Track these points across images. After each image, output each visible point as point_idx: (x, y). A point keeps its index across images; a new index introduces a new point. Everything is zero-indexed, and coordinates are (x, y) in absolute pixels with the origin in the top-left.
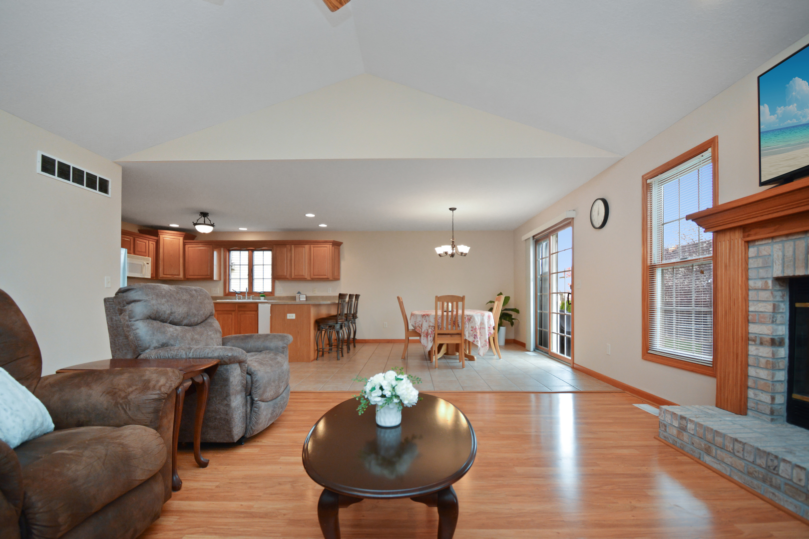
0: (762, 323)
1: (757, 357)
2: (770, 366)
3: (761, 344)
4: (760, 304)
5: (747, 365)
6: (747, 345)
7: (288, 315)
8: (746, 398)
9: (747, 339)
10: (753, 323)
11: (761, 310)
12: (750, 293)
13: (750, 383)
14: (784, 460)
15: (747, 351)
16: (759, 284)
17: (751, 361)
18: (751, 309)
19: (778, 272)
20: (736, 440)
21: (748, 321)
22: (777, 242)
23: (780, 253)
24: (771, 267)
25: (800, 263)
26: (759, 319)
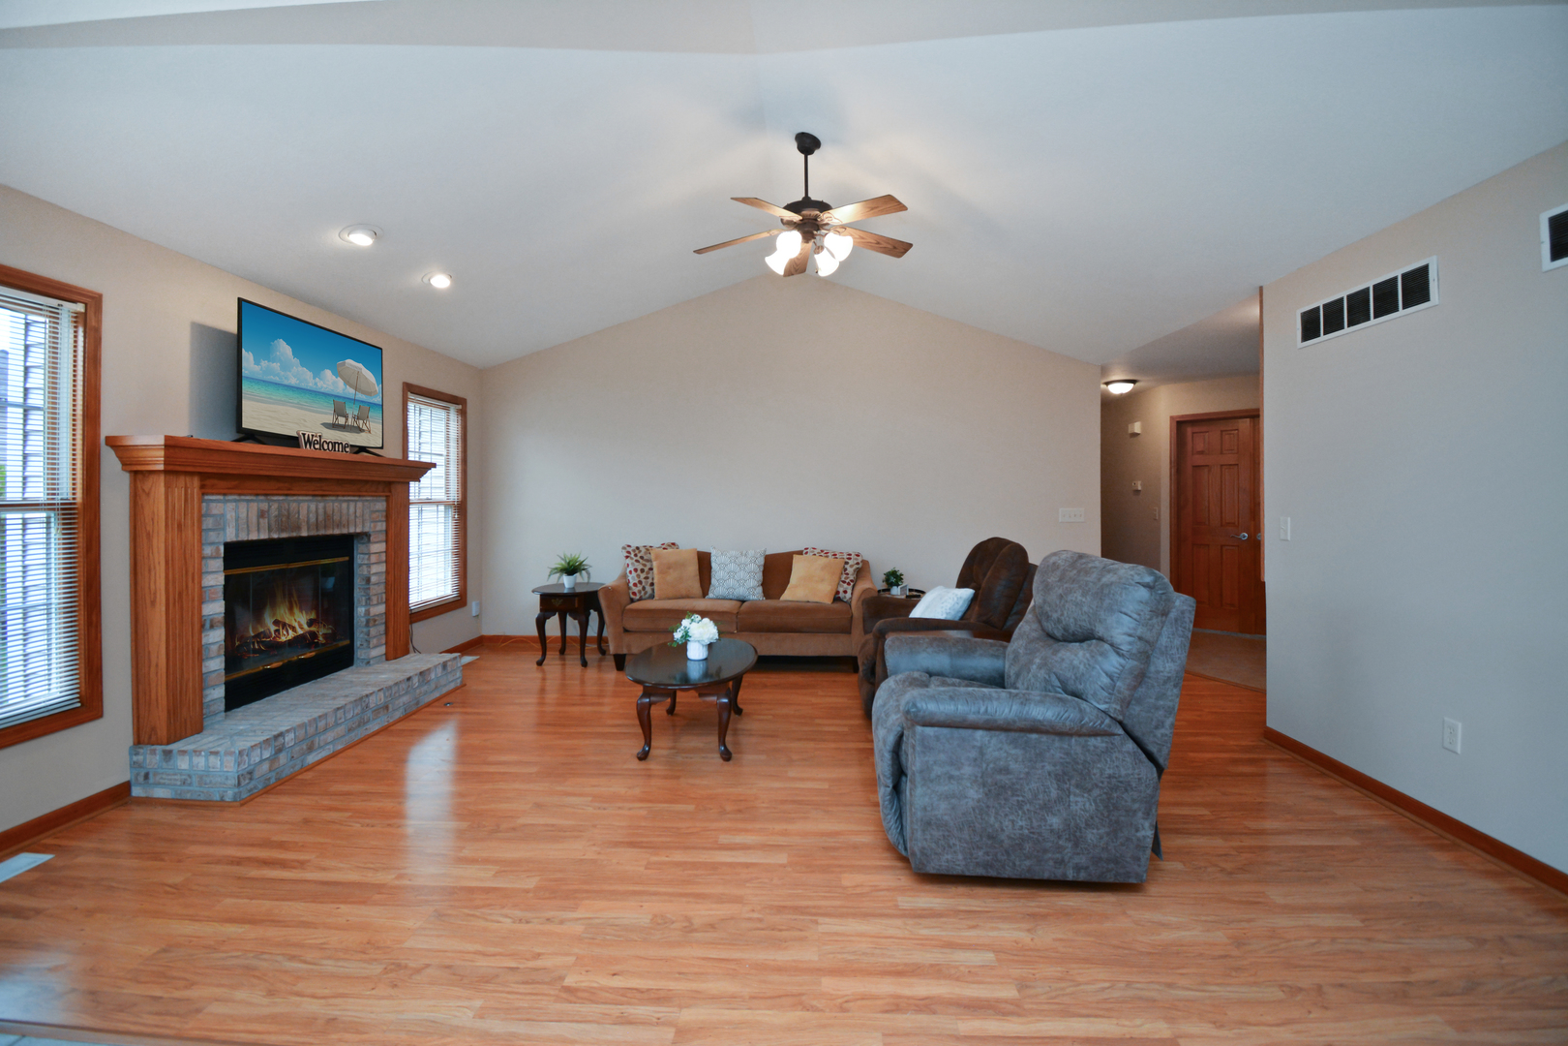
3: (211, 627)
4: (212, 577)
6: (200, 632)
9: (201, 624)
10: (206, 602)
11: (213, 583)
12: (203, 561)
16: (210, 551)
19: (231, 536)
21: (202, 601)
22: (229, 501)
23: (234, 514)
24: (224, 529)
25: (254, 527)
26: (210, 595)
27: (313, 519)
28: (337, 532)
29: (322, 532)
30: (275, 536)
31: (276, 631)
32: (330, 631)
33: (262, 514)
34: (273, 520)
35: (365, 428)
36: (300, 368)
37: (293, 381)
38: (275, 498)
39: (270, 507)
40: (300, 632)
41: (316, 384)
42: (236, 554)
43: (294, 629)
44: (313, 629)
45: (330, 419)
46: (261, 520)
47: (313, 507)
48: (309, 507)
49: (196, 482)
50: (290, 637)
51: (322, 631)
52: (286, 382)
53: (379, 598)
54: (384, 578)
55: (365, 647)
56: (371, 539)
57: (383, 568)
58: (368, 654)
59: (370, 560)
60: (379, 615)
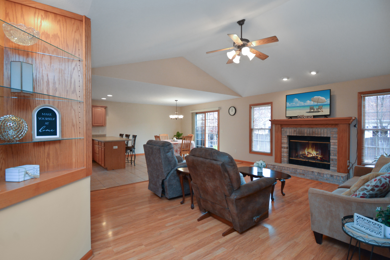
0: (285, 144)
2: (286, 153)
3: (285, 148)
4: (284, 140)
5: (281, 153)
6: (281, 149)
7: (114, 147)
8: (281, 160)
9: (281, 147)
10: (283, 144)
11: (284, 141)
12: (282, 138)
13: (282, 157)
15: (281, 150)
16: (284, 136)
17: (282, 152)
18: (282, 141)
19: (288, 134)
20: (288, 167)
21: (282, 144)
22: (288, 129)
23: (289, 131)
24: (287, 133)
25: (293, 133)
26: (284, 143)
27: (308, 132)
28: (316, 136)
29: (311, 135)
30: (298, 135)
32: (322, 157)
33: (295, 131)
34: (297, 132)
35: (321, 111)
36: (300, 102)
37: (298, 105)
38: (298, 128)
39: (296, 130)
40: (314, 156)
41: (305, 104)
42: (290, 137)
43: (312, 155)
44: (317, 155)
45: (309, 111)
46: (295, 132)
47: (309, 130)
48: (307, 130)
50: (311, 156)
51: (319, 157)
52: (296, 106)
53: (334, 154)
54: (337, 150)
55: (331, 166)
56: (331, 138)
57: (336, 147)
58: (331, 168)
59: (331, 144)
60: (334, 159)
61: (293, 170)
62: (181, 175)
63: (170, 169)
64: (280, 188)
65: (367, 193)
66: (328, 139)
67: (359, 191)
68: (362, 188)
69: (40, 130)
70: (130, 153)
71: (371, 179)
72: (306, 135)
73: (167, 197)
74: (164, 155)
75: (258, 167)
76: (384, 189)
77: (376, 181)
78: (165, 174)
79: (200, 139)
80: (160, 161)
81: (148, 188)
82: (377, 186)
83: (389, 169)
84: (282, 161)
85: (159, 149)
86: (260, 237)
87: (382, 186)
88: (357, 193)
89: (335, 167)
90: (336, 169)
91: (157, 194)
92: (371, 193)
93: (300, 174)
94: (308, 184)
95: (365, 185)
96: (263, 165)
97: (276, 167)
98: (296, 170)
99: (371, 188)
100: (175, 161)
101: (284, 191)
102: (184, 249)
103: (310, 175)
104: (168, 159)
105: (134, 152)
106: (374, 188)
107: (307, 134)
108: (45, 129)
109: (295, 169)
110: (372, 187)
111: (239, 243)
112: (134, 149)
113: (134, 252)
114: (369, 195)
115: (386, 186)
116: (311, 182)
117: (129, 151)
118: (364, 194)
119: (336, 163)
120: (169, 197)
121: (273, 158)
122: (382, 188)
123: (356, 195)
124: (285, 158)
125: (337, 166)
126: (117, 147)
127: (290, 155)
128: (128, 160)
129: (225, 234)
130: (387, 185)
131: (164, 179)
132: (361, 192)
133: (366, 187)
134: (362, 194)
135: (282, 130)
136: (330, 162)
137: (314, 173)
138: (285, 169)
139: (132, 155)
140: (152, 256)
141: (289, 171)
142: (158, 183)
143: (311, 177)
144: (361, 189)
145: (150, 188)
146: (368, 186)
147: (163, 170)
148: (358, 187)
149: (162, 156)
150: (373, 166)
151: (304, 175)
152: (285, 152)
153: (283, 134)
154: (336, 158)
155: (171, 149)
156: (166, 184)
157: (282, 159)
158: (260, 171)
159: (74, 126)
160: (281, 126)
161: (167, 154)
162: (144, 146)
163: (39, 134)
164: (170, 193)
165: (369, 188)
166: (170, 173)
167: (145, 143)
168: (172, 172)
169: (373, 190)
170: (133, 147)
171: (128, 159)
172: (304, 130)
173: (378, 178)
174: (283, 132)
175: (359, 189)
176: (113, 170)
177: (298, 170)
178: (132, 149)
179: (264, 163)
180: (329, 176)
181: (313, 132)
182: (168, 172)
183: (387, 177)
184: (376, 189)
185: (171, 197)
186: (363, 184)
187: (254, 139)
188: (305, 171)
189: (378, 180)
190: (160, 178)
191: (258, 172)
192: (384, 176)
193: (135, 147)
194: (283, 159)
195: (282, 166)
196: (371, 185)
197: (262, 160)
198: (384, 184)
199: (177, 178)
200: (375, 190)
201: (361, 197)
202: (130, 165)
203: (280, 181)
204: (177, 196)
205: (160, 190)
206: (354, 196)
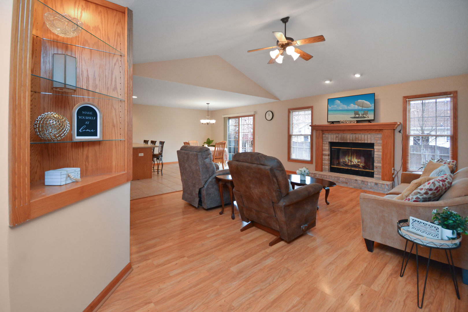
1: (325, 159)
2: (328, 160)
3: (326, 155)
4: (326, 147)
5: (323, 160)
7: (139, 154)
9: (323, 155)
12: (323, 144)
13: (323, 164)
14: (341, 177)
15: (323, 157)
16: (325, 143)
17: (323, 159)
18: (323, 148)
19: (330, 140)
20: (330, 176)
21: (323, 151)
22: (330, 134)
23: (330, 137)
24: (328, 139)
25: (335, 139)
26: (325, 150)
27: (351, 138)
28: (360, 142)
30: (340, 141)
31: (348, 162)
32: (364, 165)
33: (337, 137)
34: (340, 138)
36: (343, 105)
38: (340, 134)
39: (339, 136)
40: (355, 164)
41: (348, 108)
42: (332, 144)
43: (353, 162)
47: (351, 136)
48: (350, 136)
49: (321, 131)
50: (351, 164)
51: (362, 165)
52: (339, 109)
53: (378, 161)
54: (381, 156)
55: (375, 174)
56: (375, 145)
57: (381, 153)
58: (375, 176)
59: (375, 150)
60: (378, 166)
61: (335, 179)
62: (221, 183)
63: (208, 176)
64: (324, 196)
65: (421, 197)
66: (372, 145)
67: (412, 195)
68: (416, 192)
69: (80, 130)
70: (157, 161)
71: (424, 183)
72: (348, 141)
73: (205, 207)
74: (201, 161)
75: (301, 175)
76: (437, 192)
77: (430, 185)
78: (203, 183)
79: (232, 146)
80: (198, 168)
81: (181, 199)
82: (431, 190)
83: (439, 173)
84: (323, 169)
85: (197, 155)
86: (309, 246)
87: (435, 190)
88: (410, 197)
89: (380, 175)
90: (380, 176)
91: (193, 204)
92: (424, 197)
93: (343, 182)
94: (352, 193)
95: (418, 189)
96: (306, 172)
97: (317, 175)
98: (339, 178)
99: (424, 192)
100: (214, 168)
101: (328, 199)
102: (230, 260)
103: (353, 184)
104: (206, 165)
105: (161, 160)
106: (428, 191)
107: (350, 140)
108: (86, 129)
109: (337, 177)
110: (426, 191)
111: (288, 253)
112: (162, 156)
113: (177, 264)
114: (422, 199)
115: (440, 190)
116: (355, 191)
117: (156, 159)
118: (417, 198)
119: (380, 170)
120: (207, 207)
121: (313, 166)
122: (436, 191)
123: (409, 200)
124: (326, 166)
125: (381, 174)
126: (143, 154)
127: (331, 163)
128: (154, 170)
129: (272, 244)
130: (441, 188)
131: (202, 187)
132: (414, 196)
133: (419, 191)
134: (416, 198)
135: (324, 136)
136: (374, 170)
137: (358, 182)
138: (326, 178)
139: (158, 164)
140: (197, 268)
141: (331, 179)
142: (195, 192)
143: (354, 185)
144: (414, 193)
145: (184, 198)
146: (422, 189)
147: (201, 178)
148: (410, 191)
149: (200, 163)
150: (421, 173)
151: (347, 183)
152: (326, 159)
153: (324, 140)
154: (380, 165)
155: (210, 155)
156: (204, 192)
157: (323, 167)
158: (303, 179)
159: (114, 126)
160: (322, 132)
161: (205, 160)
162: (178, 152)
163: (79, 134)
164: (207, 203)
165: (423, 192)
166: (208, 181)
167: (179, 149)
168: (210, 180)
169: (426, 193)
170: (161, 154)
171: (153, 168)
172: (347, 136)
173: (431, 181)
174: (324, 138)
175: (412, 193)
176: (138, 180)
177: (340, 178)
178: (158, 156)
179: (307, 170)
180: (373, 184)
181: (356, 138)
182: (206, 180)
183: (440, 181)
184: (430, 192)
185: (209, 207)
186: (416, 188)
187: (293, 146)
188: (348, 179)
189: (432, 183)
190: (197, 186)
191: (301, 180)
192: (437, 179)
193: (163, 155)
194: (325, 167)
195: (324, 174)
196: (425, 189)
197: (305, 167)
198: (437, 188)
199: (216, 186)
200: (428, 193)
201: (414, 201)
202: (157, 174)
203: (324, 189)
204: (215, 206)
205: (197, 200)
206: (407, 201)
